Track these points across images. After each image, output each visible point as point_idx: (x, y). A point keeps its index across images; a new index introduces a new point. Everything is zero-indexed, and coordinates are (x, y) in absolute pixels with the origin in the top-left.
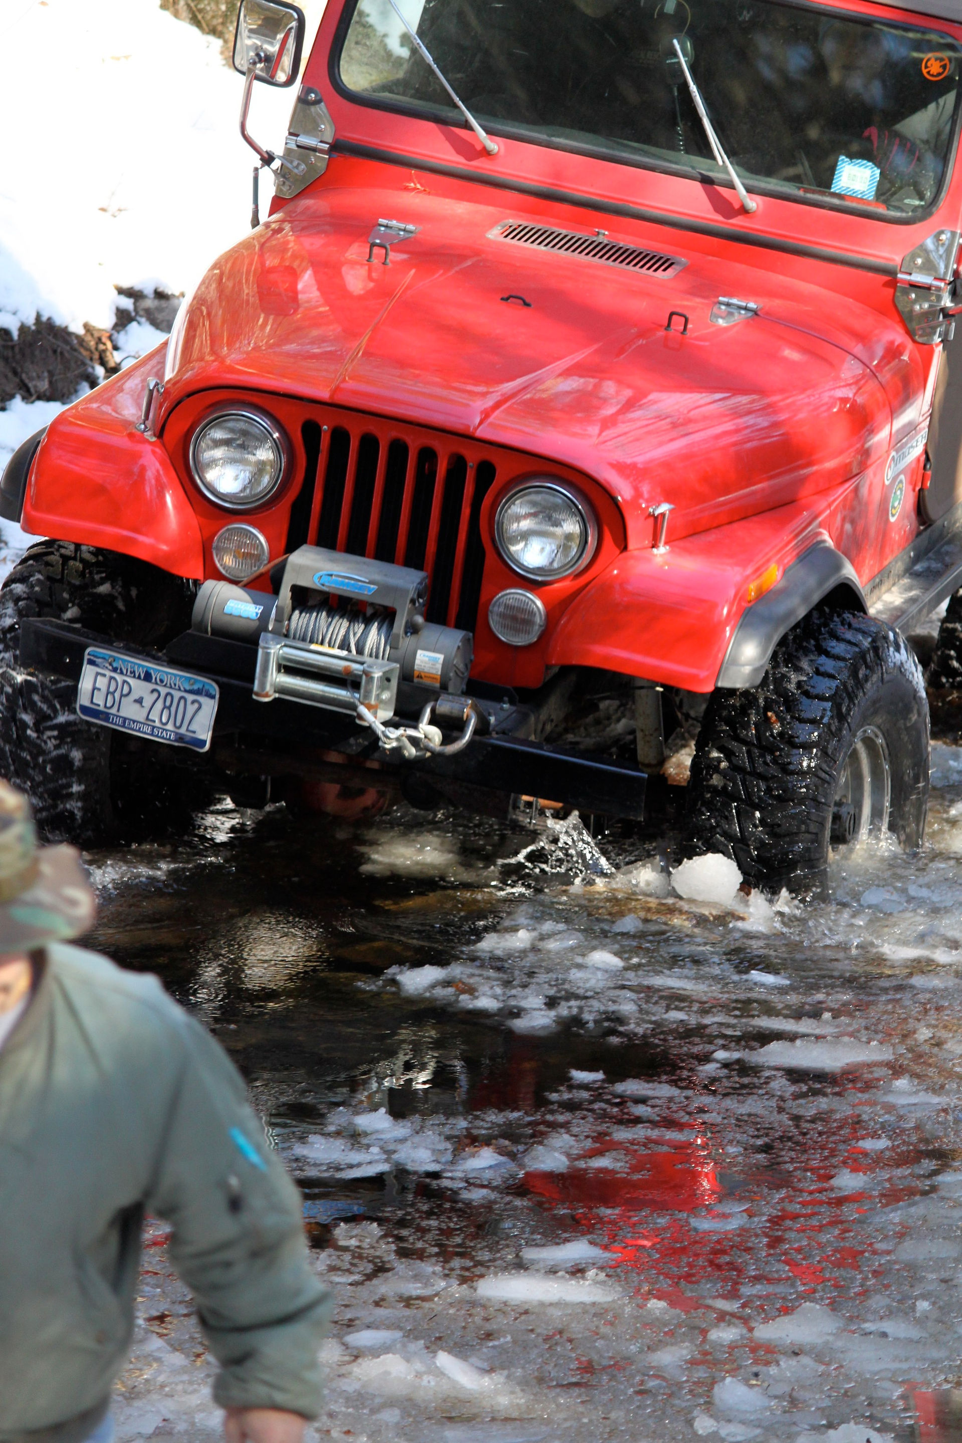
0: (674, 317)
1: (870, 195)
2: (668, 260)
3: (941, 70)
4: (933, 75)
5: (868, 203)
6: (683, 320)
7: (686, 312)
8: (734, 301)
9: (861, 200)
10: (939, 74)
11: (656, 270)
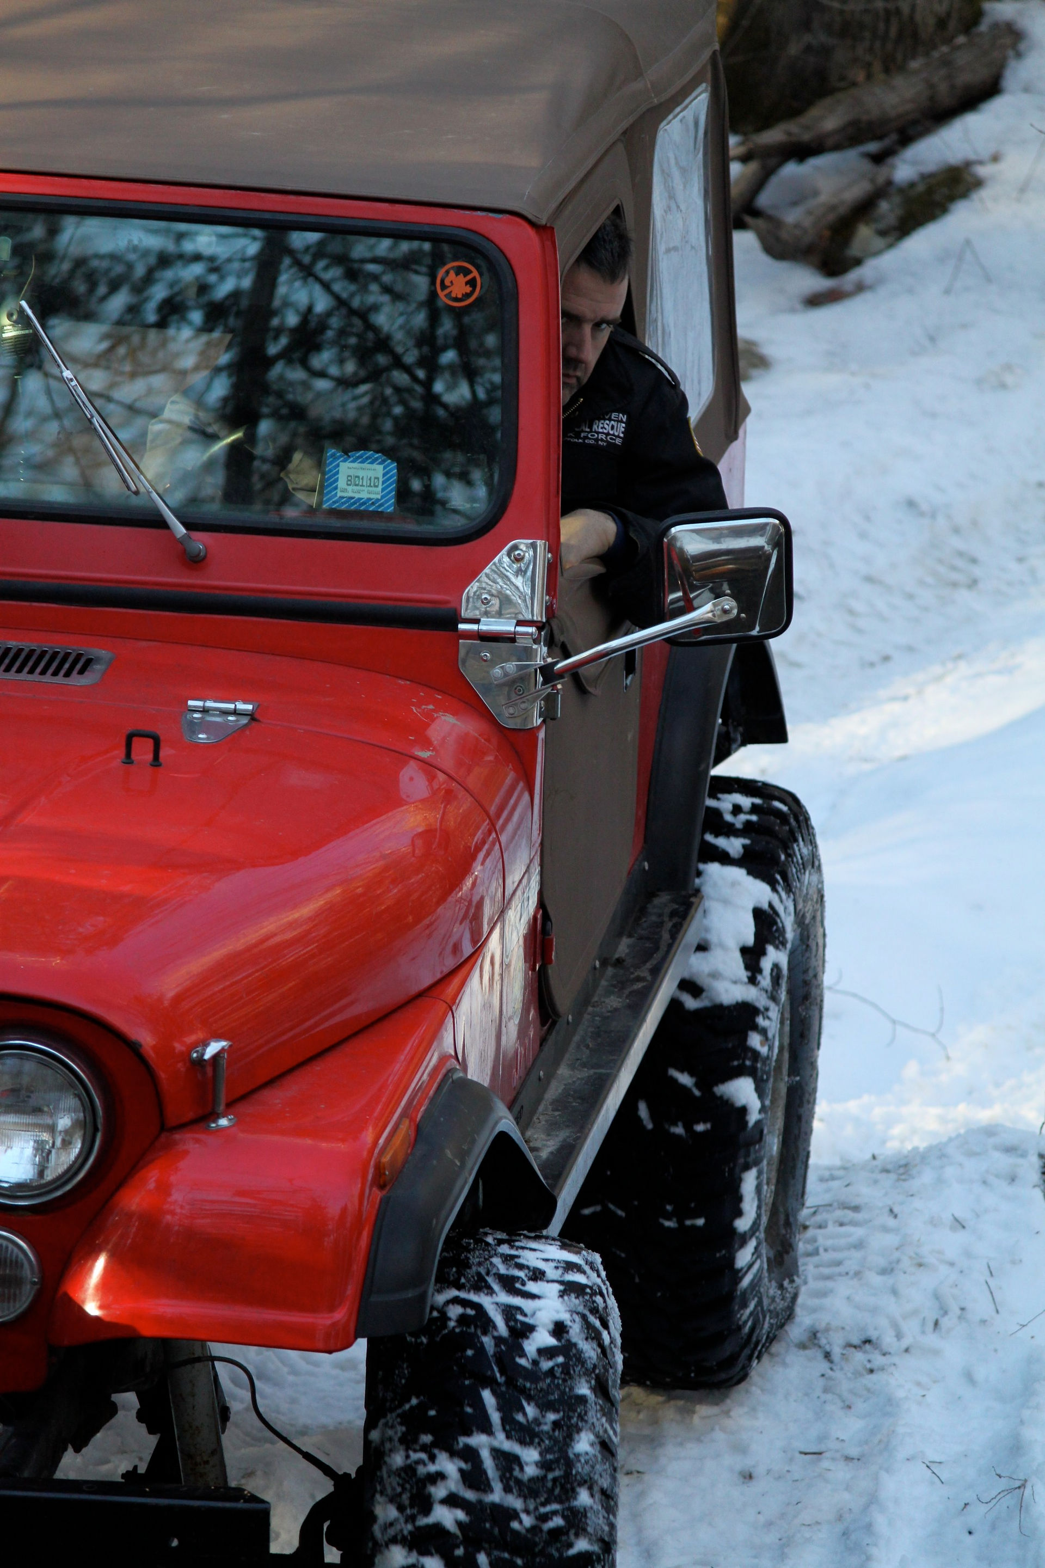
0: (135, 739)
1: (389, 506)
2: (79, 656)
3: (468, 289)
4: (456, 299)
5: (389, 517)
6: (150, 743)
7: (149, 728)
8: (210, 704)
9: (377, 515)
10: (467, 296)
11: (67, 674)
